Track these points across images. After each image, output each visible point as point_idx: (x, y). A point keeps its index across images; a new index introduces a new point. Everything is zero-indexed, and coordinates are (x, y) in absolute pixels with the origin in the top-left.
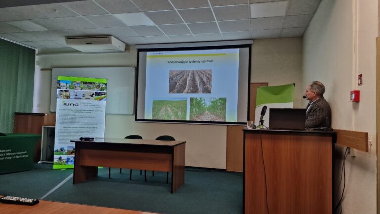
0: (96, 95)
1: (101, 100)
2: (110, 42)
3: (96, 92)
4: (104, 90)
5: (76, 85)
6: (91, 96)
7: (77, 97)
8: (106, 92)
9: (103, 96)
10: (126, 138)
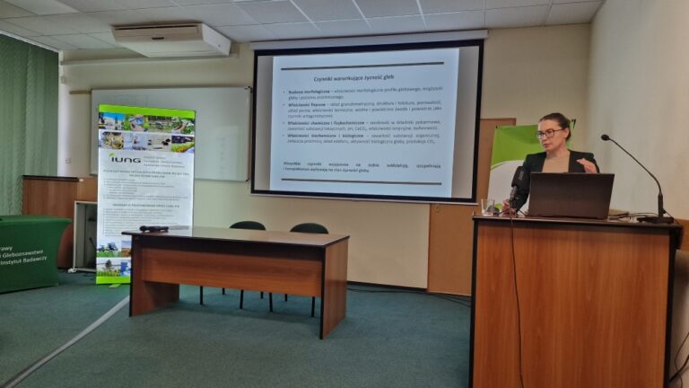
5: (135, 123)
6: (166, 144)
7: (137, 145)
9: (188, 144)
10: (233, 226)
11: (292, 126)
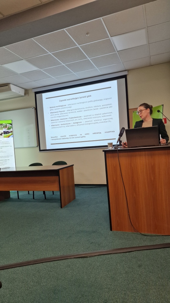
0: (4, 134)
1: (9, 137)
2: (10, 89)
3: (4, 132)
4: (10, 129)
6: (1, 135)
8: (12, 130)
9: (10, 134)
10: (30, 166)
11: (53, 122)
